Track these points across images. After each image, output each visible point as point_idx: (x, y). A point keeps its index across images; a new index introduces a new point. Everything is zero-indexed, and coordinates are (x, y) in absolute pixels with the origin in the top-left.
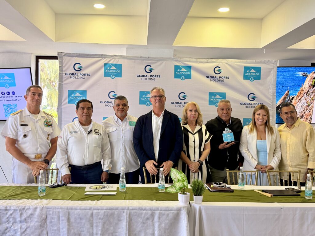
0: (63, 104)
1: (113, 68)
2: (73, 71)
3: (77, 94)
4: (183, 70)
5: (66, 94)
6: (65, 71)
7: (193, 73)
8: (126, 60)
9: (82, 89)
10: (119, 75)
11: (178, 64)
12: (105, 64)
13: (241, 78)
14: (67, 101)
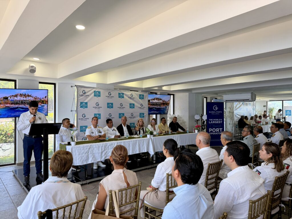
0: (78, 108)
1: (97, 93)
2: (82, 94)
3: (84, 104)
4: (121, 94)
5: (79, 104)
6: (79, 93)
7: (125, 96)
8: (102, 90)
9: (86, 101)
10: (99, 96)
11: (119, 92)
12: (94, 91)
13: (138, 98)
14: (80, 107)
